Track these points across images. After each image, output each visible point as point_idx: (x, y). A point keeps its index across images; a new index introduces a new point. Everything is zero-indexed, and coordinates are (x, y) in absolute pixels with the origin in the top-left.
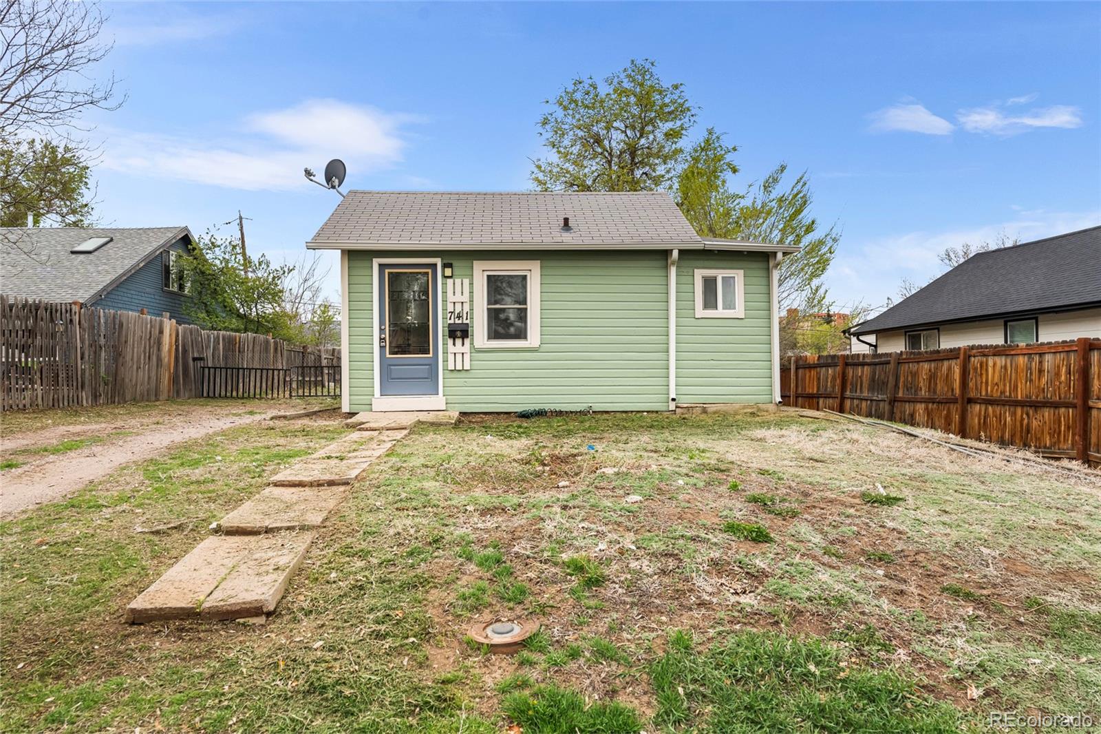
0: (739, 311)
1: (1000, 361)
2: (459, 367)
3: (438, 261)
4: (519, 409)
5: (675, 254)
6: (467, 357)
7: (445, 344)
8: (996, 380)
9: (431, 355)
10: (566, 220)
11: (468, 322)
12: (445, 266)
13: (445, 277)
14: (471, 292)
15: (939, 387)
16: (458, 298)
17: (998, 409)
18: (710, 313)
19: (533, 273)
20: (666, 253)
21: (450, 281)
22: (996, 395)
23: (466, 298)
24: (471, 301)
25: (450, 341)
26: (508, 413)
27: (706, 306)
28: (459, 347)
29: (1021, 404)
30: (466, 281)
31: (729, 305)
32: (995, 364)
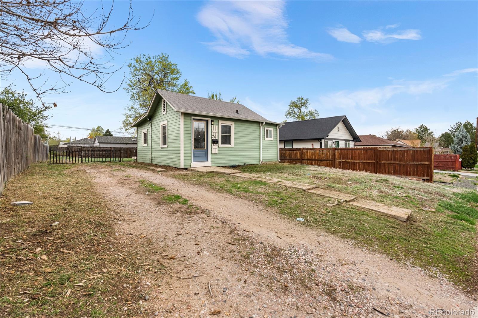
0: (272, 139)
1: (311, 151)
2: (215, 153)
3: (210, 120)
4: (231, 165)
5: (264, 123)
6: (217, 149)
7: (211, 145)
8: (310, 155)
9: (205, 149)
10: (237, 111)
11: (217, 139)
12: (211, 121)
13: (211, 124)
14: (218, 130)
15: (292, 157)
16: (215, 131)
17: (311, 161)
18: (267, 139)
19: (233, 124)
20: (262, 123)
21: (213, 126)
22: (310, 158)
23: (217, 132)
24: (218, 132)
25: (213, 145)
26: (226, 166)
27: (266, 137)
28: (215, 147)
29: (317, 160)
30: (217, 126)
31: (271, 137)
32: (310, 152)
